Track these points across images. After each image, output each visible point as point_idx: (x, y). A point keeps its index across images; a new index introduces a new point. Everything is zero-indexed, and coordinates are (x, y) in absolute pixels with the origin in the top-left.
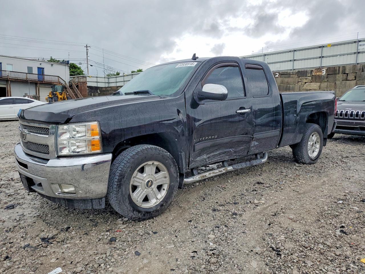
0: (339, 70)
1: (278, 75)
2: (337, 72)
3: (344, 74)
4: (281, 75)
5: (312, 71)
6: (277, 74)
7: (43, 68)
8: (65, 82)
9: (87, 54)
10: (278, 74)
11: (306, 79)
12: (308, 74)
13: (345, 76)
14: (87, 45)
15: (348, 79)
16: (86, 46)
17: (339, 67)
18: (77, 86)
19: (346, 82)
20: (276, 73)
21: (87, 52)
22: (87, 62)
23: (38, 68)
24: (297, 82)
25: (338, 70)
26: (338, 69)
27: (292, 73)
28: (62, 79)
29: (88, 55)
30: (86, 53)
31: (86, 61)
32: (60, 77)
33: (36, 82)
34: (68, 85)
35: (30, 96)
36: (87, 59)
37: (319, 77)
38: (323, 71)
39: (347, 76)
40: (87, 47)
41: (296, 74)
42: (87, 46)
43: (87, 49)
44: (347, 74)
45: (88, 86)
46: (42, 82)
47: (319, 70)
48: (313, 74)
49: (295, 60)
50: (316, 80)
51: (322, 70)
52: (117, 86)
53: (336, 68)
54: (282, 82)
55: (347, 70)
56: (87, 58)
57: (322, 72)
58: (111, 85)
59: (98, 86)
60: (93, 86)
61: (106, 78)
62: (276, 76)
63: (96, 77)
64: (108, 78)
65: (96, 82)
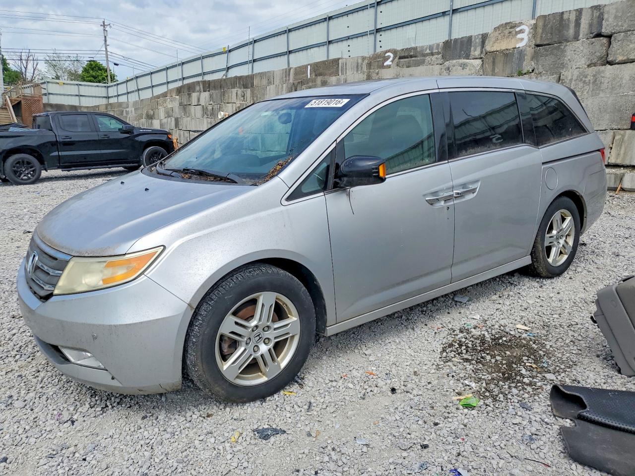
0: (578, 24)
1: (391, 59)
2: (571, 32)
3: (595, 37)
4: (400, 58)
5: (484, 37)
6: (389, 57)
9: (105, 41)
10: (392, 55)
11: (463, 69)
12: (472, 48)
13: (602, 45)
14: (104, 22)
15: (610, 59)
16: (102, 24)
17: (579, 12)
19: (599, 72)
20: (387, 54)
21: (105, 37)
22: (107, 57)
25: (572, 25)
26: (573, 17)
27: (428, 51)
29: (108, 43)
30: (104, 39)
31: (105, 56)
36: (106, 51)
37: (506, 55)
38: (522, 31)
39: (610, 43)
40: (104, 25)
41: (438, 53)
42: (106, 24)
43: (104, 30)
44: (609, 37)
47: (506, 32)
48: (488, 48)
49: (455, 11)
50: (493, 70)
51: (518, 29)
53: (565, 16)
55: (607, 19)
56: (106, 49)
57: (519, 36)
58: (112, 101)
59: (81, 105)
60: (66, 103)
61: (102, 87)
62: (385, 64)
63: (77, 85)
64: (105, 87)
65: (77, 95)
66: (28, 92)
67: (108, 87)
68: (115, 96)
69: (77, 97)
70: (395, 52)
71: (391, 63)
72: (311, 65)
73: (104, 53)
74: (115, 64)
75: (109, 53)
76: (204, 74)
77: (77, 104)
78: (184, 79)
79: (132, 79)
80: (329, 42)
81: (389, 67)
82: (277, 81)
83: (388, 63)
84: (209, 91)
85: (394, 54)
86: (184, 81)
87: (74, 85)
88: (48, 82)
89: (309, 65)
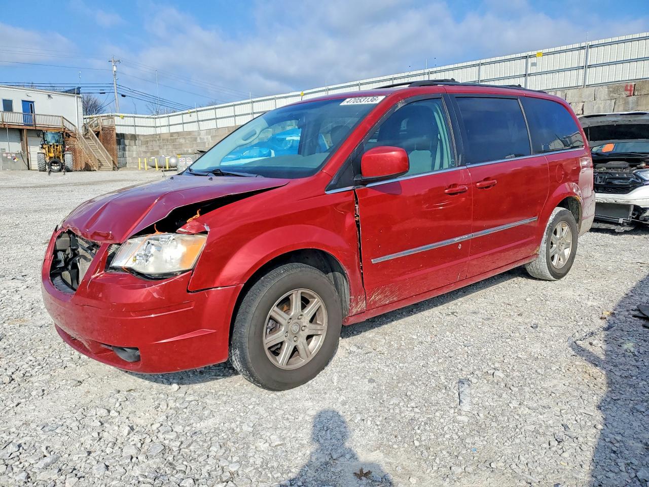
7: (33, 102)
8: (74, 126)
9: (115, 75)
18: (98, 134)
22: (116, 90)
23: (23, 101)
28: (68, 121)
32: (65, 119)
33: (20, 127)
34: (81, 131)
35: (11, 154)
43: (114, 66)
45: (117, 134)
46: (31, 128)
52: (171, 132)
56: (115, 82)
59: (137, 133)
60: (127, 133)
63: (133, 117)
64: (153, 118)
65: (133, 126)
66: (106, 123)
67: (157, 118)
68: (166, 126)
69: (133, 128)
74: (123, 96)
87: (130, 117)
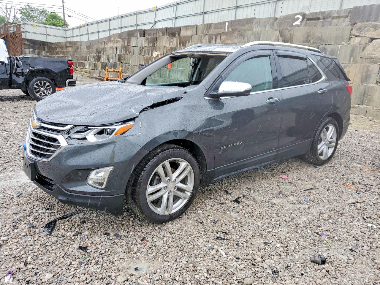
1: (300, 20)
6: (298, 19)
10: (301, 17)
11: (375, 29)
20: (297, 16)
24: (347, 37)
27: (336, 15)
29: (64, 1)
31: (62, 10)
36: (63, 7)
41: (345, 17)
54: (308, 37)
58: (69, 40)
59: (48, 41)
60: (38, 39)
61: (62, 30)
62: (294, 24)
63: (45, 27)
64: (64, 30)
65: (45, 34)
66: (12, 29)
67: (66, 30)
68: (71, 37)
69: (45, 36)
70: (304, 16)
71: (299, 23)
72: (228, 22)
73: (62, 8)
74: (69, 16)
75: (65, 8)
76: (138, 25)
77: (45, 40)
78: (122, 28)
79: (84, 26)
80: (237, 6)
81: (298, 26)
82: (199, 32)
83: (297, 23)
84: (144, 37)
85: (303, 17)
86: (122, 29)
87: (43, 27)
88: (26, 24)
89: (227, 22)
